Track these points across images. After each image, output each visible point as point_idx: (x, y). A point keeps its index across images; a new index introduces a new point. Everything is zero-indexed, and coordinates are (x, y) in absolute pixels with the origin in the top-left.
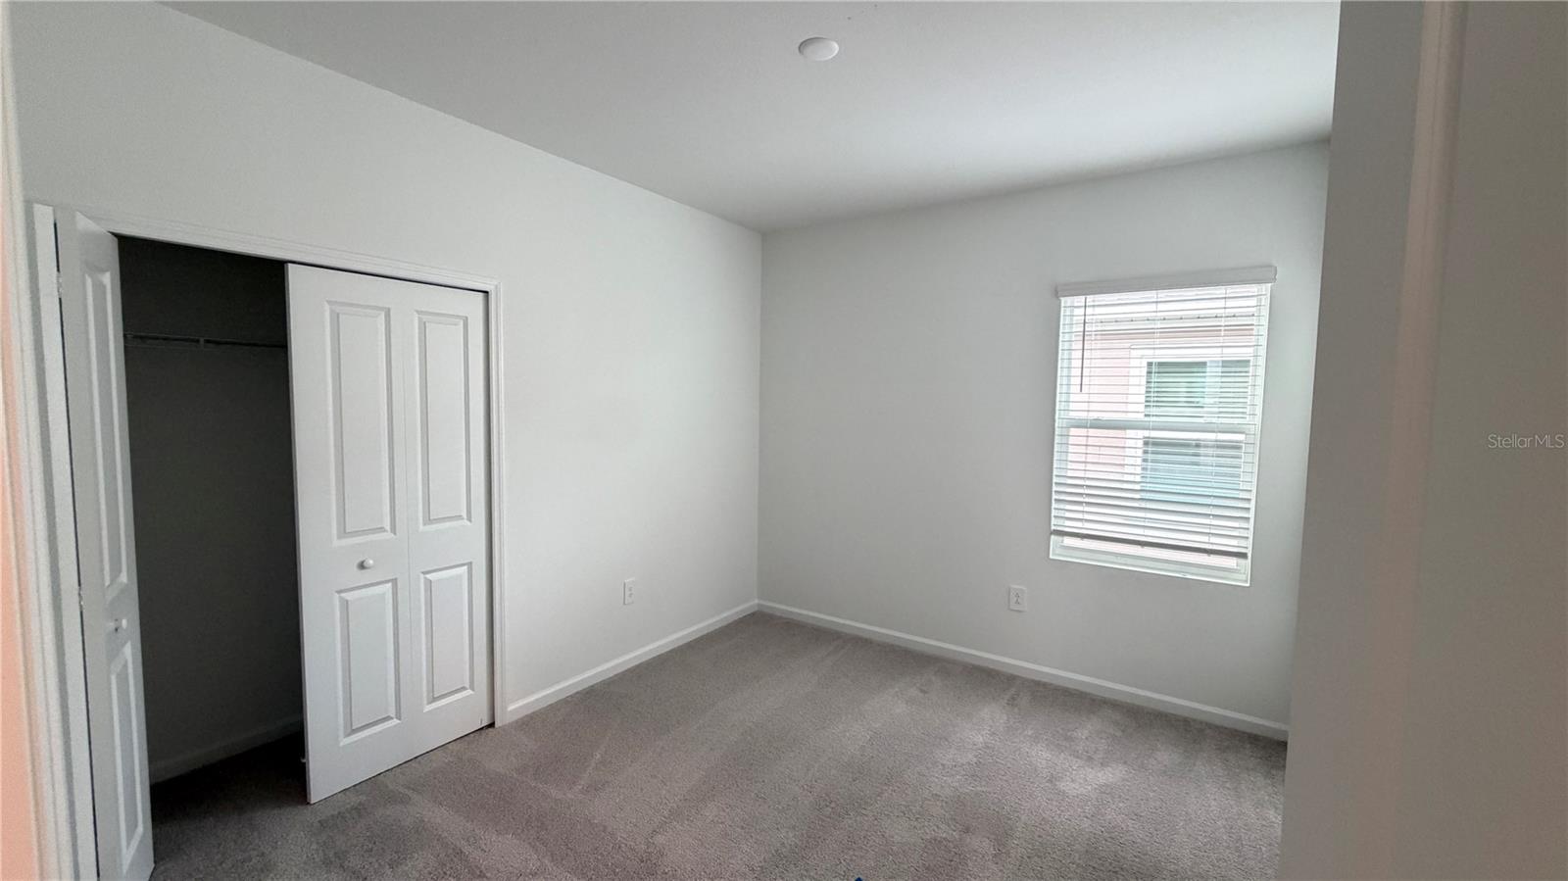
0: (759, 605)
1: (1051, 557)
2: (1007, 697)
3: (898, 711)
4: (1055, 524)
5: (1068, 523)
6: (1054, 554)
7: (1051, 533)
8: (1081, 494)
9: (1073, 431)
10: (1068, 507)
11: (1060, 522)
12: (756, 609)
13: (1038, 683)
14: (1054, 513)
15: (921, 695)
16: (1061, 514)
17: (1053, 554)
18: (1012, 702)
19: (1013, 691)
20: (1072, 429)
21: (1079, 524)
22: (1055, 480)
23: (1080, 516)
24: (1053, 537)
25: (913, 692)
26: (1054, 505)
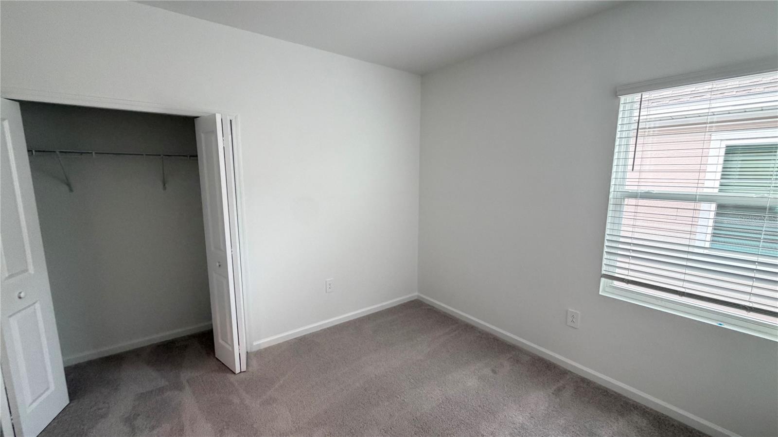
0: (418, 296)
1: (600, 293)
2: (555, 387)
3: (470, 384)
4: (605, 270)
5: (618, 270)
6: (604, 291)
7: (601, 277)
8: (629, 250)
9: (627, 201)
10: (619, 259)
11: (611, 269)
12: (416, 298)
13: (583, 380)
14: (605, 262)
15: (491, 374)
16: (612, 263)
17: (602, 292)
18: (558, 392)
19: (562, 382)
20: (626, 200)
21: (626, 272)
22: (607, 237)
23: (627, 266)
24: (603, 279)
25: (487, 371)
26: (605, 256)
